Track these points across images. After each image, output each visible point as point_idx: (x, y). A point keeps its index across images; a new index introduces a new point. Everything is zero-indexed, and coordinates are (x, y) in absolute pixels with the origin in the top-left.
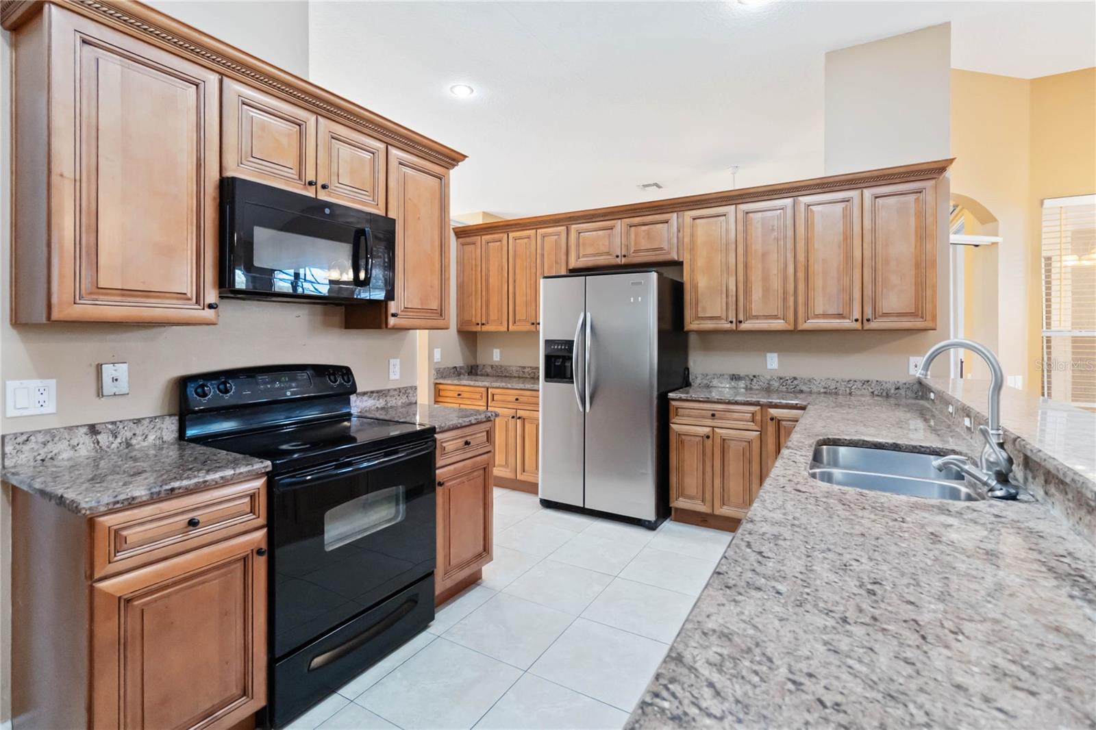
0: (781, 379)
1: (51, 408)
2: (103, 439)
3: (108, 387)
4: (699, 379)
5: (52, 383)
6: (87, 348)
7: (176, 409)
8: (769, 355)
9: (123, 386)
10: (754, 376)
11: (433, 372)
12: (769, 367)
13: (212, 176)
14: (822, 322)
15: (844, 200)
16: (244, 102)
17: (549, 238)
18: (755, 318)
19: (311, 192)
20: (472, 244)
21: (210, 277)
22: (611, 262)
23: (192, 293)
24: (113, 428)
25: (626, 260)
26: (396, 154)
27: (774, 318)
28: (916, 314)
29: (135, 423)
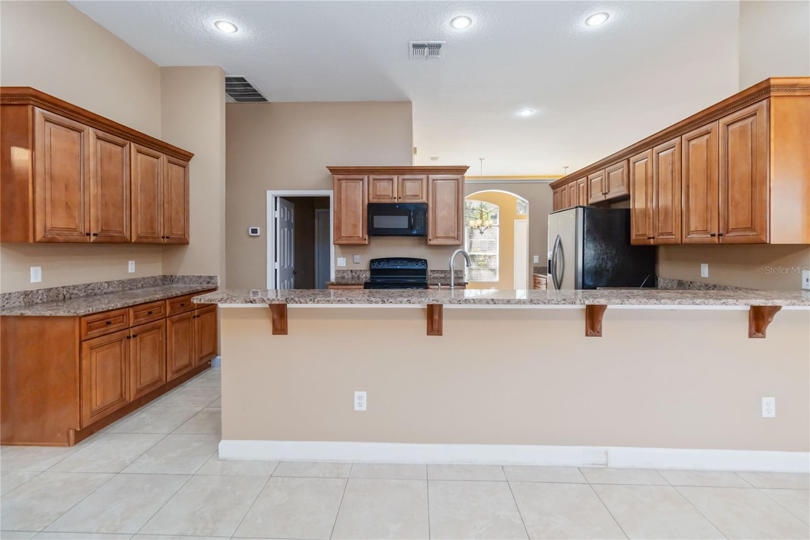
0: (706, 286)
1: (345, 265)
2: (354, 275)
3: (355, 261)
4: (662, 282)
5: (345, 259)
6: (351, 251)
7: (370, 269)
8: (702, 265)
9: (359, 261)
10: (691, 283)
11: (532, 269)
12: (702, 276)
13: (366, 201)
14: (695, 237)
15: (708, 133)
16: (374, 180)
17: (581, 185)
18: (662, 234)
19: (396, 201)
20: (557, 192)
21: (365, 231)
22: (602, 198)
23: (361, 236)
24: (356, 271)
25: (609, 197)
26: (432, 177)
27: (671, 234)
28: (752, 228)
29: (361, 271)
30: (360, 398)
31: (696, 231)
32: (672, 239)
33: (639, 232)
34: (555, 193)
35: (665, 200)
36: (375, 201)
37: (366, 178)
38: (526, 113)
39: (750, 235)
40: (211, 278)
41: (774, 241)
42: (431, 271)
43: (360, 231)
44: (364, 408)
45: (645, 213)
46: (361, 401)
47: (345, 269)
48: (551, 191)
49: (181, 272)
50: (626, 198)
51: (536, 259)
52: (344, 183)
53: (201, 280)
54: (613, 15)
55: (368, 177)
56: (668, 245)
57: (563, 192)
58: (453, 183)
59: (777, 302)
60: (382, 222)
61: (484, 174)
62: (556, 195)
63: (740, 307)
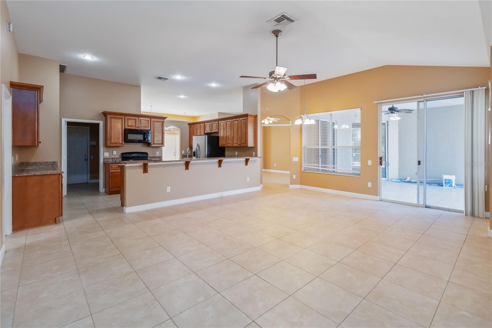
1: (108, 156)
2: (113, 160)
3: (114, 154)
5: (108, 153)
6: (111, 149)
7: (122, 157)
8: (236, 151)
9: (115, 154)
11: (182, 156)
12: (236, 155)
13: (124, 128)
14: (235, 145)
15: (237, 120)
16: (128, 119)
17: (202, 126)
18: (227, 144)
19: (137, 128)
20: (191, 127)
21: (123, 141)
22: (210, 132)
23: (121, 143)
24: (114, 158)
25: (212, 132)
26: (152, 120)
27: (230, 144)
28: (245, 143)
29: (117, 158)
30: (169, 188)
31: (235, 144)
32: (230, 145)
33: (221, 143)
34: (190, 127)
35: (228, 134)
36: (128, 128)
37: (123, 117)
38: (182, 97)
39: (245, 145)
40: (54, 162)
41: (249, 146)
42: (149, 157)
43: (121, 140)
44: (170, 191)
45: (223, 137)
46: (169, 189)
47: (109, 157)
48: (188, 126)
49: (33, 160)
50: (217, 133)
51: (183, 152)
52: (113, 120)
53: (48, 164)
54: (218, 85)
55: (125, 117)
56: (228, 147)
57: (194, 127)
58: (161, 123)
59: (249, 158)
60: (131, 137)
61: (152, 112)
62: (191, 128)
63: (243, 159)
